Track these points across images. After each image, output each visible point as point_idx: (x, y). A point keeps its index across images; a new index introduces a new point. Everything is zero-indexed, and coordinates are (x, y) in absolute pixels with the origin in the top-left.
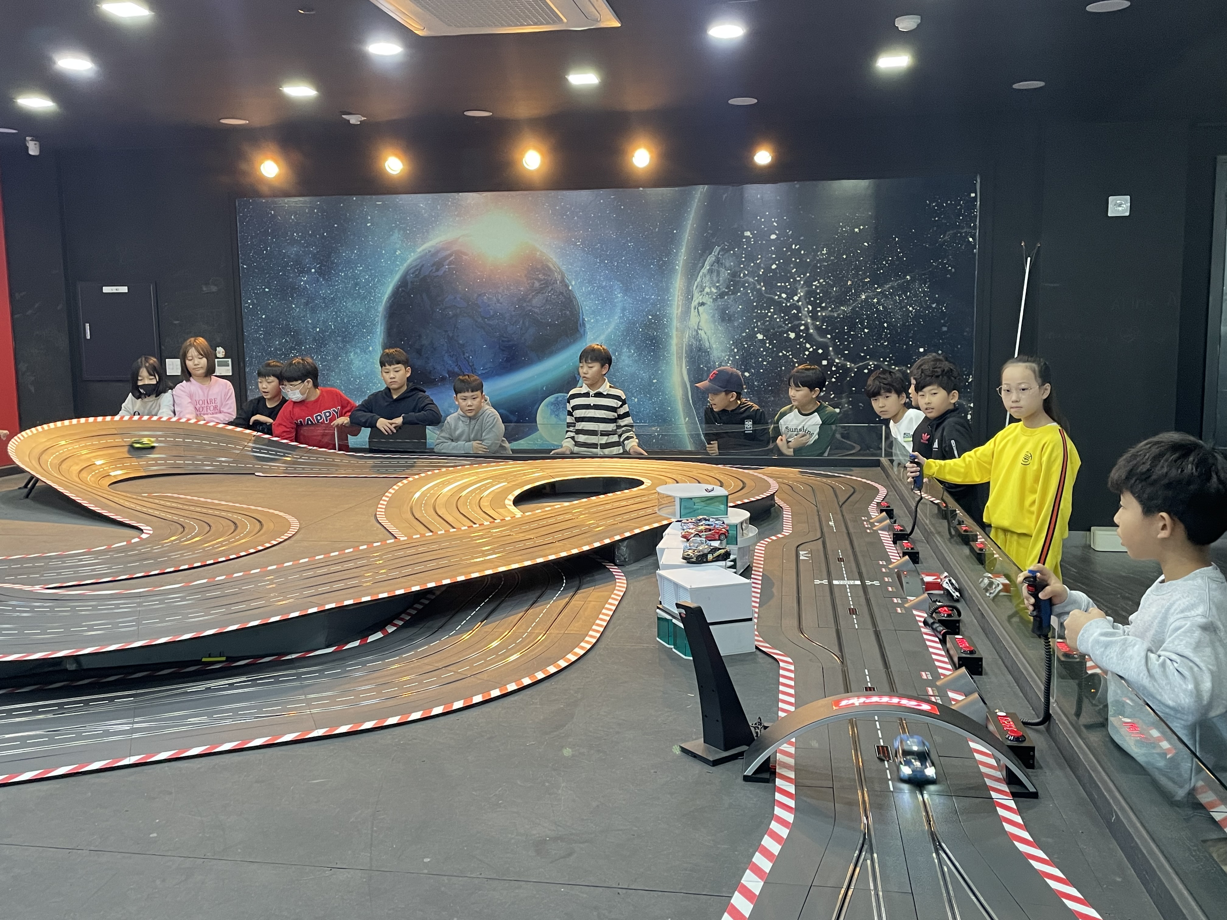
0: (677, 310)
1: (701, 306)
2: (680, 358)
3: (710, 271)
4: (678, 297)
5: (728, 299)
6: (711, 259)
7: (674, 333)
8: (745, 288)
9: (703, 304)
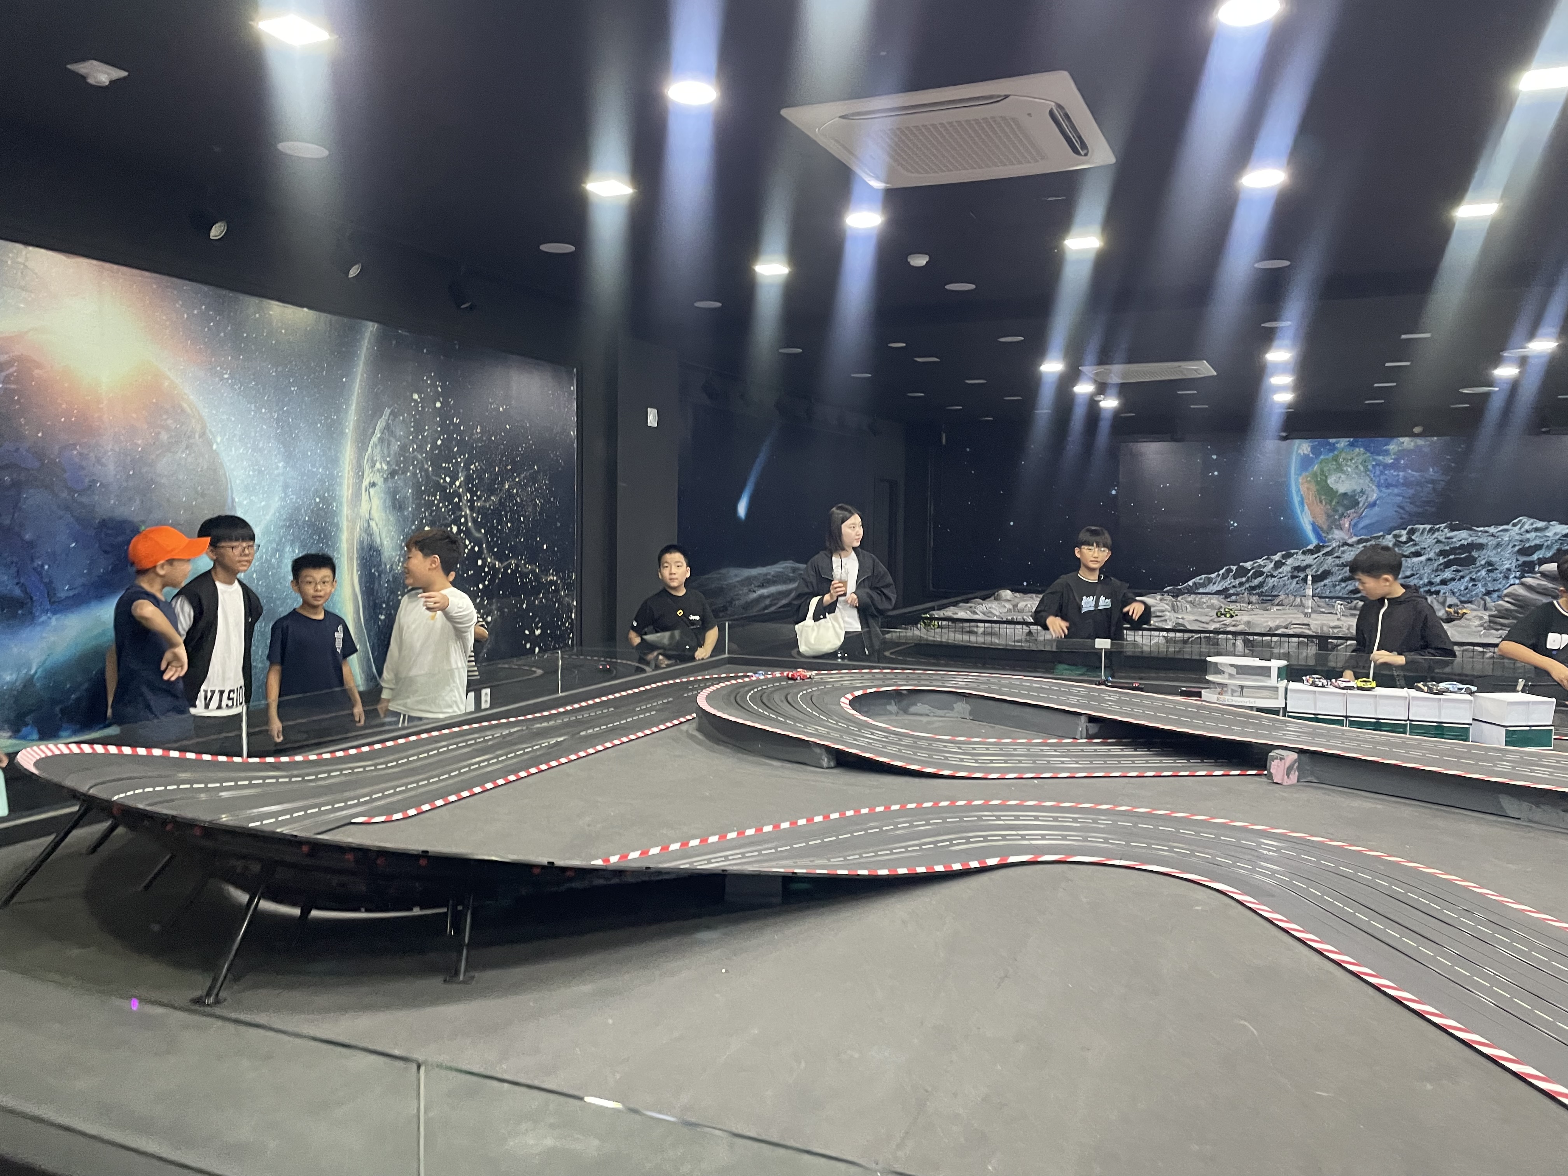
0: (348, 491)
1: (372, 486)
2: (351, 559)
3: (381, 440)
4: (349, 473)
5: (399, 479)
6: (381, 424)
7: (345, 524)
8: (413, 464)
9: (373, 485)
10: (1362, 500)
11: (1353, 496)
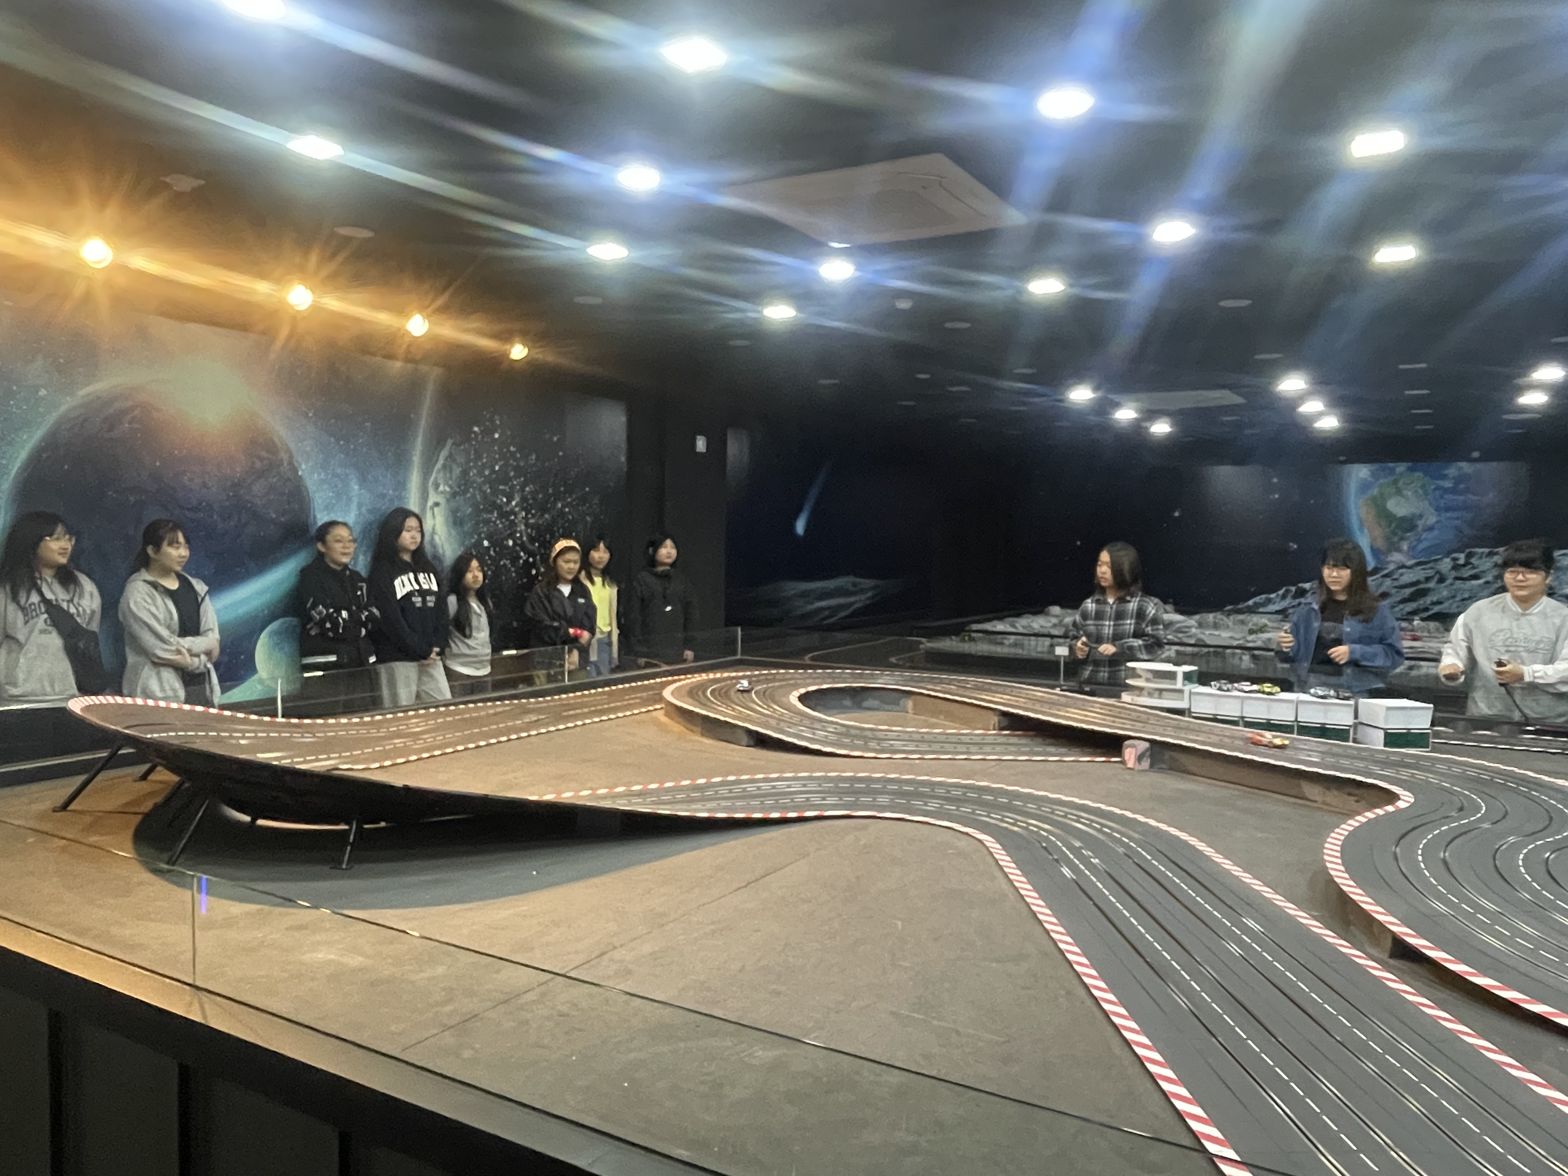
1: (436, 505)
3: (444, 467)
4: (415, 490)
5: (460, 499)
6: (444, 453)
8: (473, 487)
10: (1420, 523)
11: (1412, 519)
